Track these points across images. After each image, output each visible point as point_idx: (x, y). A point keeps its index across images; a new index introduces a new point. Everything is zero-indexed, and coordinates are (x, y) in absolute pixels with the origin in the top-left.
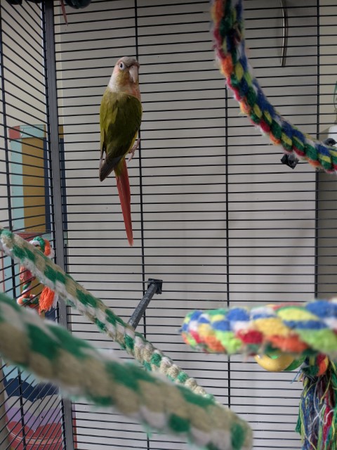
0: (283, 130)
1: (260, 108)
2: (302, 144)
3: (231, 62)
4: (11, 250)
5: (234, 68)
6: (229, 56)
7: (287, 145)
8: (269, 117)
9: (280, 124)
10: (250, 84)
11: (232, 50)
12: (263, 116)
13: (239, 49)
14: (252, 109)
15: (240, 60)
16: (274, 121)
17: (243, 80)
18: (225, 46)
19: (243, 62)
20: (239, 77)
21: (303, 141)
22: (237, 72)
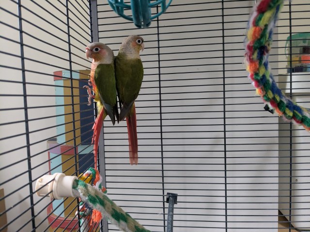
0: (287, 106)
1: (273, 93)
2: (301, 116)
3: (258, 66)
4: (87, 198)
5: (258, 69)
7: (289, 116)
8: (278, 99)
9: (285, 102)
10: (268, 78)
12: (274, 98)
13: (265, 57)
14: (266, 93)
15: (264, 64)
16: (281, 101)
17: (264, 76)
18: (255, 56)
20: (261, 75)
22: (260, 71)
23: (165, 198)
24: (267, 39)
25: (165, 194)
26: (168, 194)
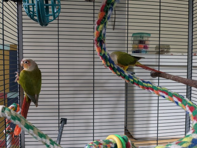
0: (117, 70)
1: (110, 63)
2: (123, 75)
3: (100, 49)
4: (10, 117)
5: (101, 51)
6: (100, 48)
7: (118, 75)
8: (112, 66)
9: (116, 68)
10: (106, 55)
11: (101, 45)
12: (110, 65)
13: (104, 45)
14: (107, 63)
15: (103, 48)
16: (114, 67)
17: (104, 54)
18: (99, 44)
19: (105, 49)
20: (103, 53)
21: (124, 74)
22: (102, 52)
23: (60, 121)
24: (103, 37)
25: (60, 119)
26: (62, 119)
